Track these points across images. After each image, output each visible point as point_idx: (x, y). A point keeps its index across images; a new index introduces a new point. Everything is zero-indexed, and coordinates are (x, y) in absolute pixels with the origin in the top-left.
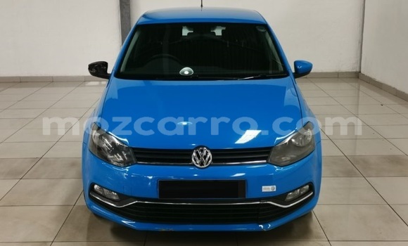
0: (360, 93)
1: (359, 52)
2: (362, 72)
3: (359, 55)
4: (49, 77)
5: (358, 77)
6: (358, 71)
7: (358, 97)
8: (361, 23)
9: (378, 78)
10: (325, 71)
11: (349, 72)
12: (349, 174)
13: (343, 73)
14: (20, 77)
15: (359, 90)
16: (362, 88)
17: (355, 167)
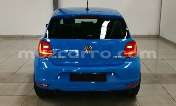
0: (159, 44)
1: (159, 26)
2: (160, 35)
3: (159, 28)
4: (22, 36)
5: (158, 37)
6: (158, 34)
7: (158, 46)
8: (160, 13)
9: (167, 38)
10: (143, 34)
11: (154, 35)
12: (154, 82)
13: (151, 36)
14: (9, 36)
15: (159, 43)
16: (160, 42)
17: (157, 79)
